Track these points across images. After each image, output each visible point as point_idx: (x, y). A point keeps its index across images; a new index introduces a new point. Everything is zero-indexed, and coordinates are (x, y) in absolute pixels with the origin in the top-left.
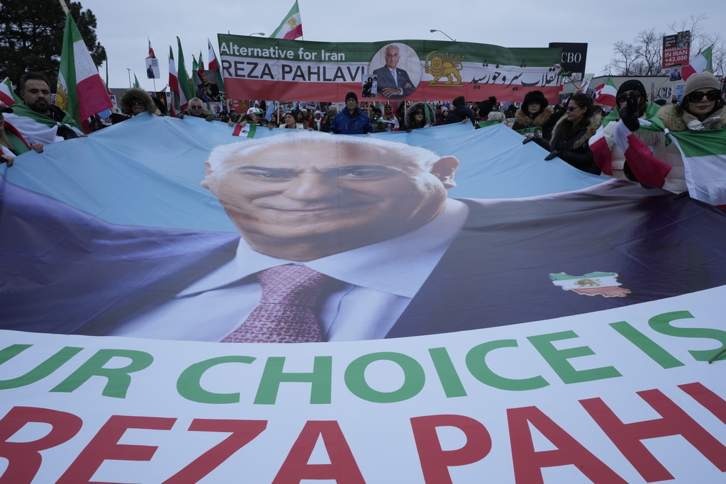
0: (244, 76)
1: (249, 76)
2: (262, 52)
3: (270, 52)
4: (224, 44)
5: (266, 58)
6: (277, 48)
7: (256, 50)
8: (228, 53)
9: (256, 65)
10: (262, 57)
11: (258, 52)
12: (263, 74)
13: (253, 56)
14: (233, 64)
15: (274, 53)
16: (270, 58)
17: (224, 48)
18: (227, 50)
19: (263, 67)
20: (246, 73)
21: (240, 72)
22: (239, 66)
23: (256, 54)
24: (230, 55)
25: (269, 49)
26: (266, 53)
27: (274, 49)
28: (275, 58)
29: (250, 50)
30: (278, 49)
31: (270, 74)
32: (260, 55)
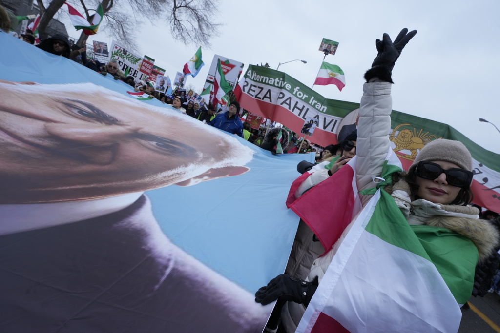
0: (253, 96)
1: (256, 96)
2: (269, 80)
3: (275, 82)
4: (250, 71)
5: (271, 85)
6: (281, 79)
7: (265, 78)
8: (250, 77)
9: (262, 89)
10: (268, 84)
11: (266, 79)
12: (265, 97)
13: (262, 82)
14: (249, 85)
15: (278, 83)
16: (274, 86)
17: (249, 73)
18: (250, 75)
19: (266, 91)
20: (254, 94)
21: (251, 92)
22: (253, 88)
23: (264, 81)
24: (251, 79)
25: (275, 79)
26: (272, 81)
27: (279, 80)
28: (278, 87)
29: (262, 77)
30: (282, 81)
31: (270, 98)
32: (267, 82)
